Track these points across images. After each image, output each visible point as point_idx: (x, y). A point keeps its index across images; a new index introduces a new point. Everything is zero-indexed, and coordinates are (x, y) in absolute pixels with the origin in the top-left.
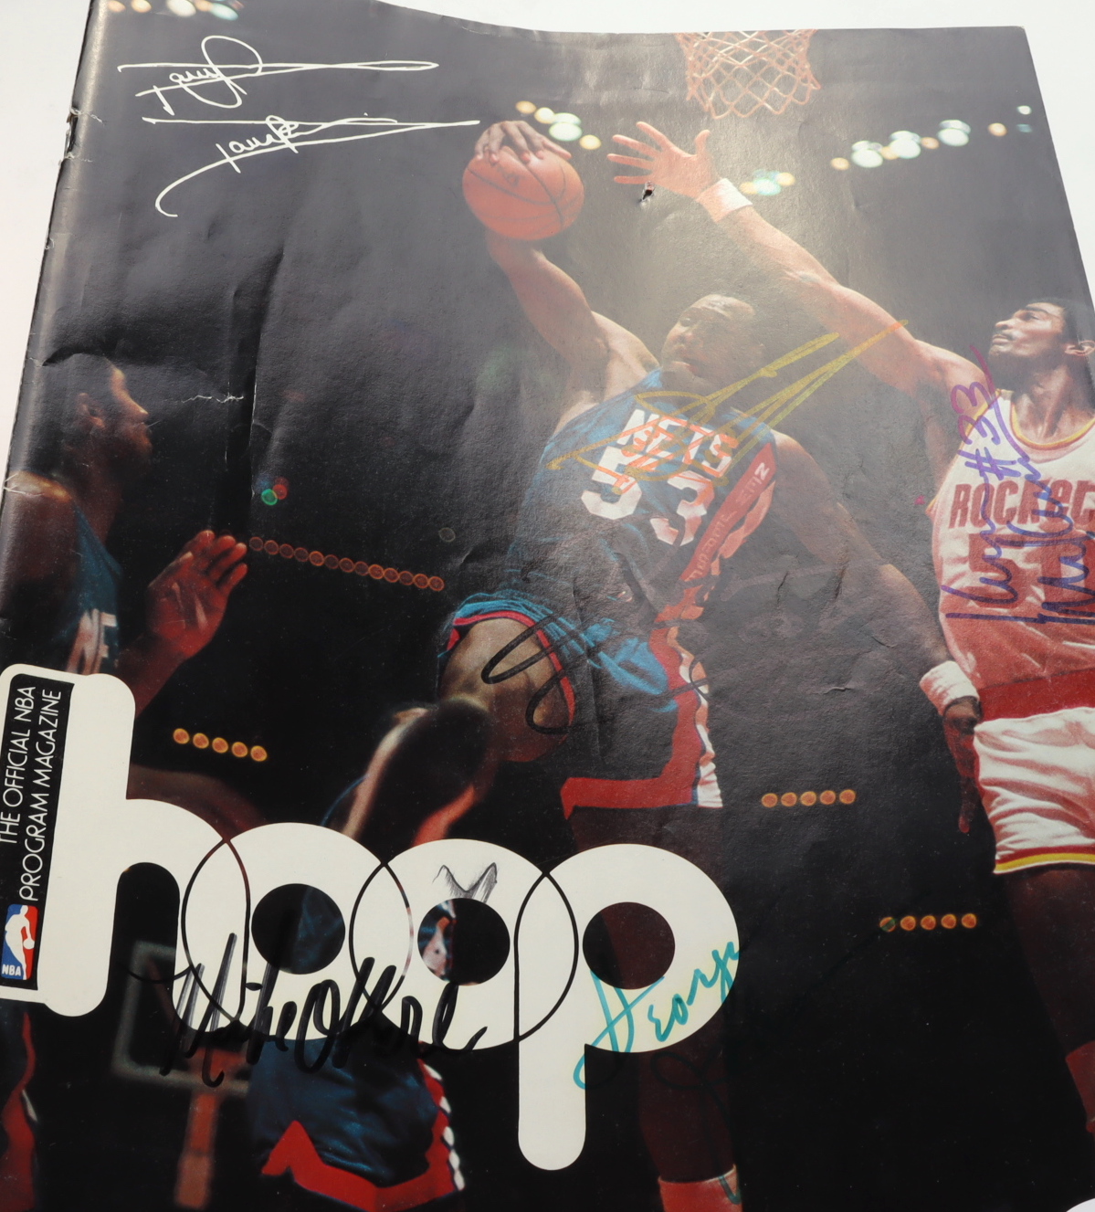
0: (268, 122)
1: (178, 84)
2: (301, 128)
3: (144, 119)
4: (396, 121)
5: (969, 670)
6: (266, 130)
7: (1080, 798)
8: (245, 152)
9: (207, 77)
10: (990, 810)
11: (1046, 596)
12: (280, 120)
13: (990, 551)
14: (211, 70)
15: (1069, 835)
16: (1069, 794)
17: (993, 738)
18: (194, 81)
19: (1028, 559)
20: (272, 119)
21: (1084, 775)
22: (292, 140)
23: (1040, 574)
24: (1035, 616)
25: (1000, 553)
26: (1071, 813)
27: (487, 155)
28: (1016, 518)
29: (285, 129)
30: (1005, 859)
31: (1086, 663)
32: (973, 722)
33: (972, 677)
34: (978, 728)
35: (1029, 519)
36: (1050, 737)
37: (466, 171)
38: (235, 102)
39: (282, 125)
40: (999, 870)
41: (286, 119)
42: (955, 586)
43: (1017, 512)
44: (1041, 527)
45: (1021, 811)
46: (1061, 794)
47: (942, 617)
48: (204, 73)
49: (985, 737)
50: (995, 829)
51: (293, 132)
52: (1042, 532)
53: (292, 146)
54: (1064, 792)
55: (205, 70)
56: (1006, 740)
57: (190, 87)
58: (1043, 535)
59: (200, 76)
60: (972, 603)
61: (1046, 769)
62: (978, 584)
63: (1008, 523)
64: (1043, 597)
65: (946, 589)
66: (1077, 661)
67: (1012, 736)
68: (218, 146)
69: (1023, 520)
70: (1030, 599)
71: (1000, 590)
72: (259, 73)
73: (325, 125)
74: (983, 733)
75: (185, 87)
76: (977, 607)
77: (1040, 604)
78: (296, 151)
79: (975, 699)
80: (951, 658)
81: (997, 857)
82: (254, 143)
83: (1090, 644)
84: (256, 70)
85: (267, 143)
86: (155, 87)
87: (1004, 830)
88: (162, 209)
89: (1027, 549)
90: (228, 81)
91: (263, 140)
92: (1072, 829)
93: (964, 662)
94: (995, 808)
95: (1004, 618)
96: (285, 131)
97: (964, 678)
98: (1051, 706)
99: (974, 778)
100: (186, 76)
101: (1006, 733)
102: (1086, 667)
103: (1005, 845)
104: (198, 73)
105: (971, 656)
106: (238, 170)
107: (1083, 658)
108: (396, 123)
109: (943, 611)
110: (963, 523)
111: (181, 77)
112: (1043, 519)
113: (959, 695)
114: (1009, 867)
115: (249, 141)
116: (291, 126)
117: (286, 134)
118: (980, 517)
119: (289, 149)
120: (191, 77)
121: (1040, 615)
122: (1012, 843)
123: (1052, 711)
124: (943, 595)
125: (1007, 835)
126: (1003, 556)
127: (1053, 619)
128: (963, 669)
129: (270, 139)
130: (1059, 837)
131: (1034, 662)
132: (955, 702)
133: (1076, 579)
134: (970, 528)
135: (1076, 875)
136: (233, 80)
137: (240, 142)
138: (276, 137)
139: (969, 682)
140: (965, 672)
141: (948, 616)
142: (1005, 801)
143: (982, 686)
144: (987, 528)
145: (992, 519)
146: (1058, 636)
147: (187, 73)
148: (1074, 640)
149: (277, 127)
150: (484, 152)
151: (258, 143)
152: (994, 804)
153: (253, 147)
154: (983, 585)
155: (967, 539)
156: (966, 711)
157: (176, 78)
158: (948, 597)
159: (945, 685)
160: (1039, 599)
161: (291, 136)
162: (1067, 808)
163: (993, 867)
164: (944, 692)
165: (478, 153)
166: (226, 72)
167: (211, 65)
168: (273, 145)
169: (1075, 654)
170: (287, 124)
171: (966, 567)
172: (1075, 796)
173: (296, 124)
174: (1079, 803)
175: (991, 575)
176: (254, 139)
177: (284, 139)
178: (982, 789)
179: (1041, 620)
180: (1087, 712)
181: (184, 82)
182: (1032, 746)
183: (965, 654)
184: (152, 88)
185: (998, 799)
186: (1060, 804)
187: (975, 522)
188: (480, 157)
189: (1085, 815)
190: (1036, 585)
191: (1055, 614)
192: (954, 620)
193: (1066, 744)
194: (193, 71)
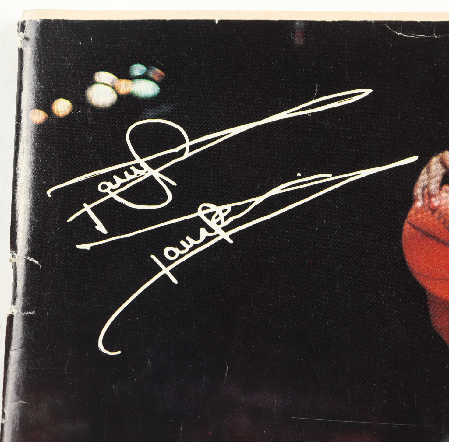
0: (201, 213)
1: (107, 194)
2: (235, 211)
3: (79, 247)
4: (330, 175)
6: (199, 223)
8: (181, 256)
9: (135, 176)
12: (212, 207)
14: (138, 166)
18: (123, 185)
20: (204, 208)
22: (226, 229)
27: (427, 199)
29: (218, 216)
37: (406, 224)
38: (166, 198)
39: (215, 212)
41: (218, 204)
48: (131, 173)
51: (226, 218)
53: (226, 236)
55: (133, 168)
57: (119, 195)
59: (128, 177)
68: (153, 257)
72: (187, 155)
73: (258, 200)
75: (114, 195)
78: (231, 242)
82: (188, 243)
84: (182, 152)
85: (202, 239)
86: (85, 205)
88: (106, 348)
90: (156, 174)
91: (196, 236)
96: (218, 220)
100: (114, 182)
104: (126, 173)
106: (175, 281)
108: (331, 178)
111: (109, 184)
115: (183, 243)
116: (224, 211)
117: (219, 223)
119: (223, 241)
120: (119, 181)
129: (204, 233)
136: (161, 172)
137: (174, 247)
138: (210, 230)
147: (115, 177)
149: (209, 216)
150: (423, 196)
151: (192, 242)
153: (188, 247)
157: (104, 187)
161: (224, 224)
165: (417, 199)
166: (153, 164)
167: (138, 160)
168: (208, 239)
170: (218, 209)
173: (229, 207)
176: (188, 238)
177: (218, 230)
181: (113, 190)
184: (83, 207)
188: (419, 204)
194: (120, 173)
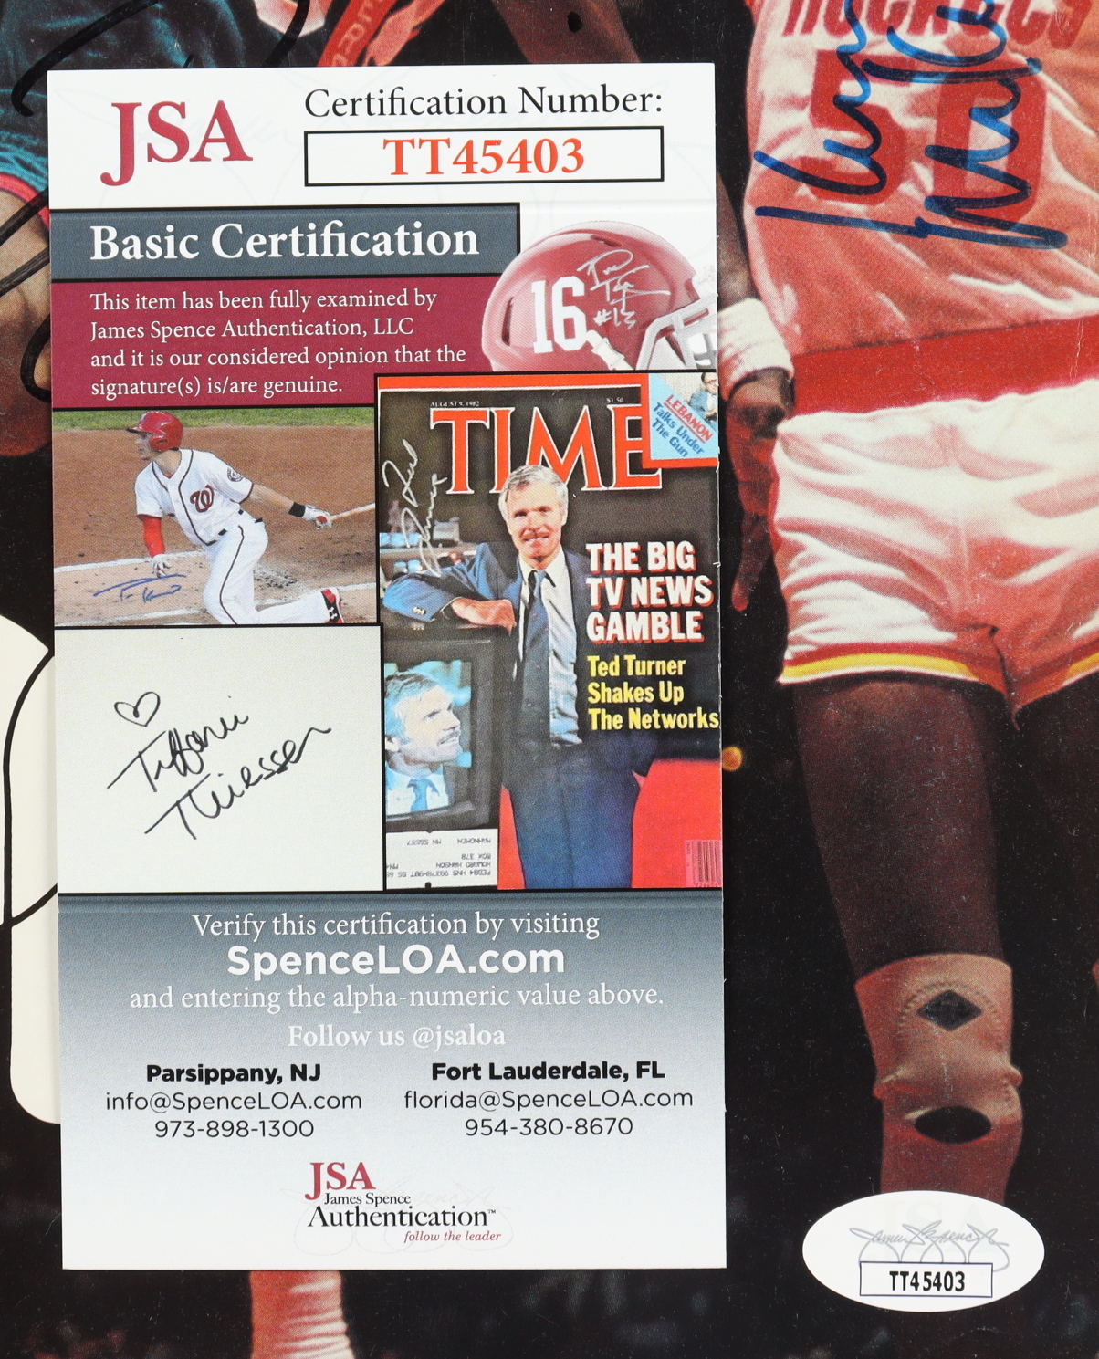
5: (783, 320)
7: (938, 562)
10: (787, 574)
11: (935, 183)
13: (850, 88)
15: (911, 624)
16: (920, 553)
17: (808, 446)
19: (917, 107)
21: (950, 522)
23: (932, 140)
24: (911, 223)
25: (866, 92)
26: (918, 587)
28: (907, 20)
30: (800, 660)
31: (983, 317)
32: (776, 416)
33: (785, 332)
34: (784, 427)
35: (930, 25)
36: (904, 452)
40: (788, 676)
42: (778, 155)
43: (910, 11)
44: (949, 44)
45: (836, 578)
46: (907, 553)
47: (749, 212)
49: (793, 444)
50: (790, 607)
52: (948, 53)
54: (912, 550)
56: (829, 452)
58: (950, 62)
60: (804, 190)
61: (888, 508)
62: (822, 153)
63: (890, 30)
64: (930, 188)
65: (763, 158)
66: (970, 314)
67: (838, 445)
69: (917, 28)
70: (906, 188)
71: (857, 167)
74: (792, 436)
76: (813, 197)
77: (920, 198)
79: (785, 373)
80: (753, 292)
81: (788, 655)
83: (998, 282)
87: (805, 609)
89: (918, 87)
92: (916, 614)
93: (776, 302)
94: (794, 571)
95: (858, 222)
97: (773, 333)
98: (912, 395)
99: (765, 517)
101: (830, 438)
102: (984, 325)
103: (802, 635)
105: (788, 291)
107: (980, 308)
109: (752, 202)
110: (808, 28)
112: (954, 27)
113: (760, 365)
114: (805, 673)
118: (842, 17)
121: (919, 221)
122: (815, 632)
123: (912, 404)
124: (757, 169)
125: (808, 619)
126: (871, 100)
127: (941, 231)
128: (772, 316)
130: (893, 626)
131: (895, 310)
132: (751, 378)
133: (993, 154)
134: (823, 39)
135: (911, 690)
139: (781, 340)
140: (776, 323)
141: (761, 211)
142: (813, 560)
143: (800, 350)
144: (851, 39)
145: (863, 22)
146: (946, 264)
148: (970, 272)
152: (793, 564)
154: (829, 156)
155: (814, 62)
156: (766, 394)
158: (763, 175)
159: (739, 345)
160: (922, 190)
162: (913, 578)
163: (778, 670)
164: (735, 356)
169: (970, 302)
171: (802, 117)
172: (930, 557)
174: (934, 571)
175: (848, 136)
178: (776, 535)
179: (920, 230)
180: (972, 409)
182: (869, 464)
183: (779, 287)
185: (801, 556)
186: (903, 569)
187: (834, 28)
189: (942, 591)
190: (920, 161)
191: (946, 221)
192: (768, 220)
193: (927, 465)
